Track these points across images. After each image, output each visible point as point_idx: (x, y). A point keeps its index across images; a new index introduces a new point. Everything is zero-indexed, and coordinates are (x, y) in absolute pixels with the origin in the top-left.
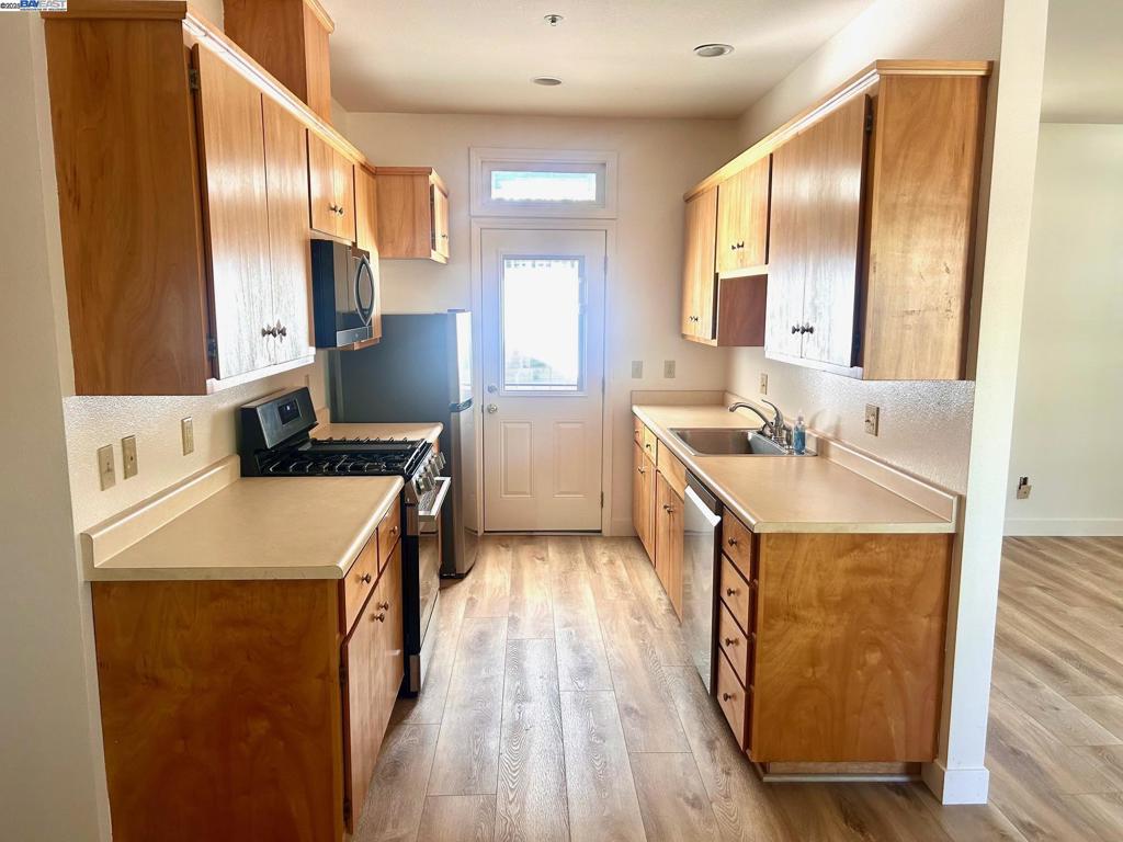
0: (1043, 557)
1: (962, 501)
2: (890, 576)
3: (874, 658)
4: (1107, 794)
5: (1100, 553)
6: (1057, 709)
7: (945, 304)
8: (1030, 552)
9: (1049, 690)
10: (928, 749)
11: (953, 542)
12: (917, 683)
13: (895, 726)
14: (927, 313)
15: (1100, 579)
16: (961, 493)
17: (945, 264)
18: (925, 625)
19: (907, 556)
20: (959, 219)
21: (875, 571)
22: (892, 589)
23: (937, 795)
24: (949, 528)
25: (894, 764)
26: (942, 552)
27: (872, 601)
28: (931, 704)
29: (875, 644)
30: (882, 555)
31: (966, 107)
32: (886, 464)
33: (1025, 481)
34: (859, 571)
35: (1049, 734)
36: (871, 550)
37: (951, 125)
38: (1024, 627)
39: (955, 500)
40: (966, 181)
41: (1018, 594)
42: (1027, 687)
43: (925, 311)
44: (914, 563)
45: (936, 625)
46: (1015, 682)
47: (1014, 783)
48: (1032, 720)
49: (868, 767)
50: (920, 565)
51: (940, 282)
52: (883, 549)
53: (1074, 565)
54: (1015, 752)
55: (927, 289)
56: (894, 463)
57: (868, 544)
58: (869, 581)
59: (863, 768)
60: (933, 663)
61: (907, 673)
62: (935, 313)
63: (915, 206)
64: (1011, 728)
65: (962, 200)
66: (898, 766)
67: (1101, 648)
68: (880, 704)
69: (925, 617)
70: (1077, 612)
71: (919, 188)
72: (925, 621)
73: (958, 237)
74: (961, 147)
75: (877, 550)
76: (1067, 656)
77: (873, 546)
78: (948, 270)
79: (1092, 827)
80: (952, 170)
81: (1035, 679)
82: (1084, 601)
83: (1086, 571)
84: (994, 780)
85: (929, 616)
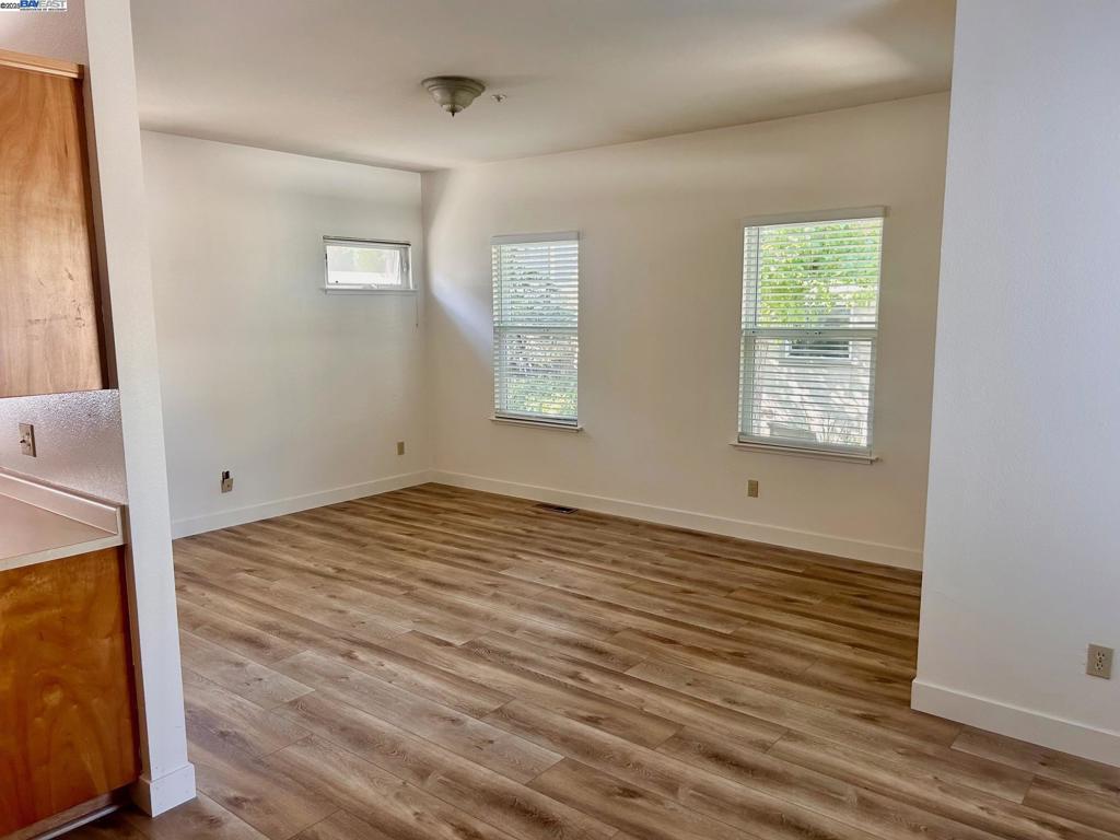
0: (250, 542)
1: (124, 510)
2: (58, 607)
3: (54, 698)
4: (302, 740)
5: (298, 527)
6: (260, 680)
7: (74, 313)
8: (237, 539)
9: (254, 665)
10: (131, 767)
11: (122, 554)
12: (106, 709)
13: (90, 761)
14: (54, 323)
15: (296, 550)
16: (123, 503)
17: (67, 270)
18: (105, 646)
19: (74, 580)
20: (73, 224)
21: (37, 606)
22: (63, 618)
23: (146, 810)
24: (117, 541)
25: (99, 799)
26: (113, 566)
27: (42, 638)
28: (126, 722)
29: (51, 683)
30: (45, 585)
31: (61, 107)
32: (48, 485)
33: (226, 475)
34: (20, 610)
35: (253, 705)
36: (30, 583)
37: (49, 125)
38: (232, 613)
39: (117, 511)
40: (74, 183)
41: (229, 582)
42: (234, 669)
43: (51, 320)
44: (84, 584)
45: (119, 642)
46: (224, 668)
47: (221, 765)
48: (239, 698)
49: (70, 814)
50: (91, 586)
51: (64, 289)
52: (46, 579)
53: (276, 543)
54: (223, 735)
55: (49, 296)
56: (57, 483)
57: (26, 578)
58: (33, 618)
59: (63, 819)
60: (122, 681)
61: (95, 701)
62: (63, 320)
63: (19, 206)
64: (221, 713)
65: (73, 203)
66: (104, 798)
67: (296, 612)
68: (70, 745)
69: (107, 637)
70: (277, 585)
71: (21, 187)
72: (106, 642)
73: (76, 242)
74: (63, 150)
75: (38, 582)
76: (268, 627)
77: (33, 579)
78: (70, 276)
79: (290, 776)
80: (56, 171)
81: (241, 658)
82: (284, 573)
83: (285, 547)
84: (200, 771)
85: (109, 635)
